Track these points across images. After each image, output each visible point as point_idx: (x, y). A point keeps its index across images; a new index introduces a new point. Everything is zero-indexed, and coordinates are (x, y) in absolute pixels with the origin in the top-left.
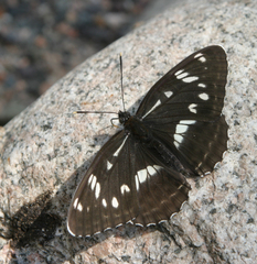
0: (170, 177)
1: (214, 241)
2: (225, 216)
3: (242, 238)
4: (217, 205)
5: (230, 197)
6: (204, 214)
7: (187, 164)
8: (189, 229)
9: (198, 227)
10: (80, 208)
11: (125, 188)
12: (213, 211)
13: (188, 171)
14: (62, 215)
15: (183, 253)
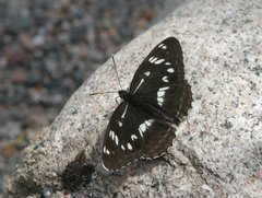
0: (161, 125)
1: (195, 157)
2: (199, 140)
3: (213, 151)
4: (192, 135)
5: (200, 128)
6: (185, 142)
7: (170, 115)
8: (178, 154)
9: (183, 151)
10: (108, 152)
11: (134, 137)
12: (191, 139)
13: (171, 119)
14: (94, 164)
15: (177, 170)
